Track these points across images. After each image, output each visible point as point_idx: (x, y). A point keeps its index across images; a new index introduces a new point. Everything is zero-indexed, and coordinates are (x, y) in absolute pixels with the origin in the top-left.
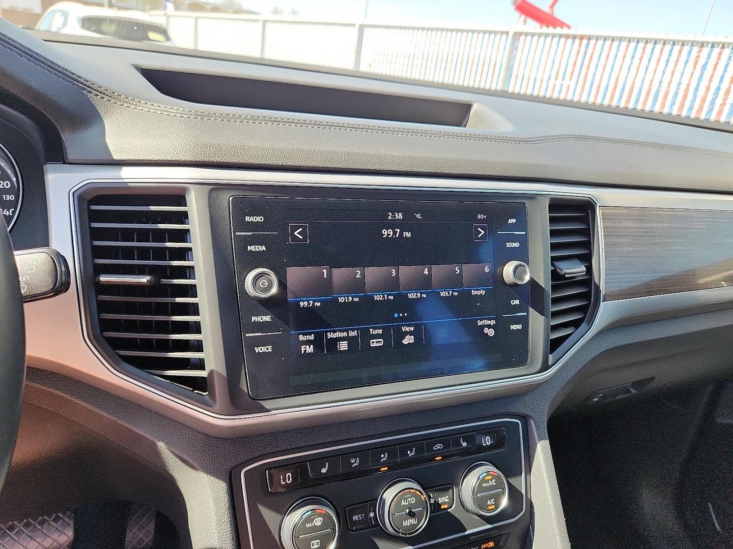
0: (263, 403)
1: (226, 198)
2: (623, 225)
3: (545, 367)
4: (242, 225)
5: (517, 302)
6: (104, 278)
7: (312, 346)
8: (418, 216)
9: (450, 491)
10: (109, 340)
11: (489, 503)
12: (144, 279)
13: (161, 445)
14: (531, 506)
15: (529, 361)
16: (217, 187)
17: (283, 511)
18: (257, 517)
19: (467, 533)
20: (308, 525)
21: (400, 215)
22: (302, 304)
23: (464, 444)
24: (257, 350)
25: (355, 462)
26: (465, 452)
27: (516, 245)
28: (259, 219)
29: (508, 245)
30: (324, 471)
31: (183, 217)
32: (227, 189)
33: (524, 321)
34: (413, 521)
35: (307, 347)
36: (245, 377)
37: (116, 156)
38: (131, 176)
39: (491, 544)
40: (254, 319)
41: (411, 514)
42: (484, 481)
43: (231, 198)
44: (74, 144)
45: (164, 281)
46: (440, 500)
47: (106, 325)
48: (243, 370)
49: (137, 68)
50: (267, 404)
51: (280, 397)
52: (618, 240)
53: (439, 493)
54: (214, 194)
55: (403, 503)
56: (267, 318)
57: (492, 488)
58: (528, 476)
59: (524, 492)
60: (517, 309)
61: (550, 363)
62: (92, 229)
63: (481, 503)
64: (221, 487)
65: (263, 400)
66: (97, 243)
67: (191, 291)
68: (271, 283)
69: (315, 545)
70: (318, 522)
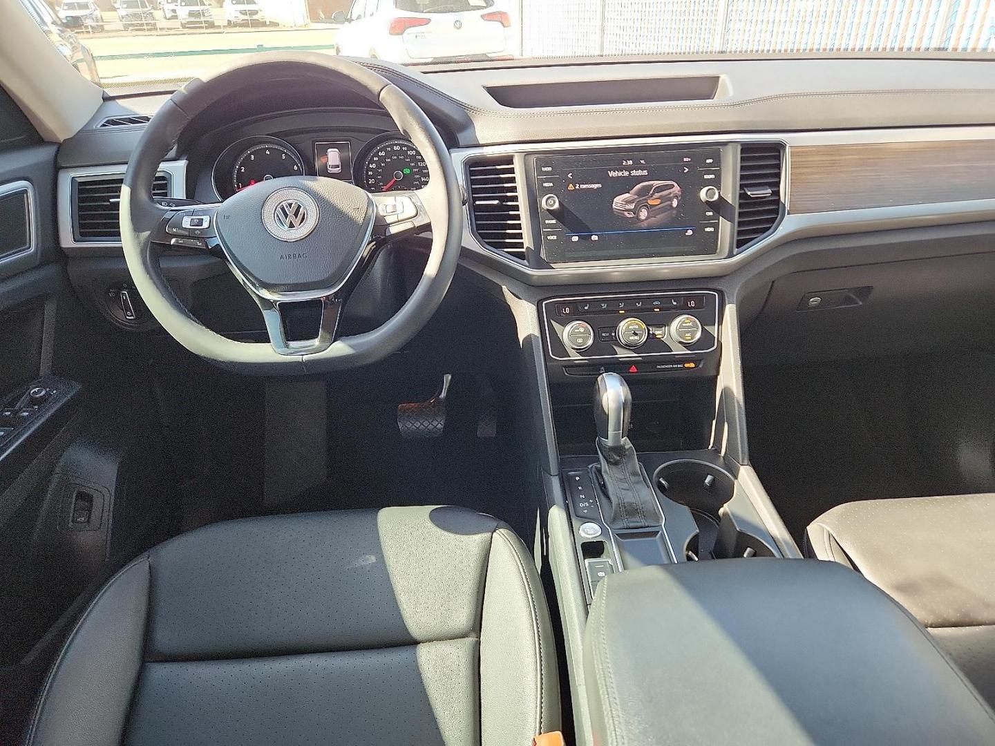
0: (552, 264)
1: (533, 159)
2: (811, 159)
3: (731, 255)
4: (540, 173)
5: (711, 214)
6: (477, 203)
8: (642, 162)
9: (664, 328)
10: (479, 234)
11: (686, 335)
12: (496, 202)
13: (504, 287)
14: (720, 344)
15: (718, 251)
16: (528, 153)
17: (564, 324)
18: (550, 326)
19: (672, 353)
20: (576, 331)
21: (631, 162)
23: (675, 303)
24: (549, 238)
25: (604, 306)
26: (675, 308)
27: (712, 176)
28: (549, 169)
29: (706, 177)
30: (586, 308)
31: (512, 171)
33: (716, 226)
34: (636, 338)
36: (543, 251)
37: (481, 142)
38: (489, 152)
39: (692, 365)
40: (547, 222)
41: (635, 334)
42: (684, 322)
43: (535, 159)
44: (462, 137)
45: (504, 203)
46: (657, 333)
47: (479, 227)
48: (542, 248)
49: (484, 87)
50: (554, 266)
51: (560, 262)
52: (805, 170)
53: (657, 329)
54: (526, 157)
55: (630, 327)
56: (554, 222)
57: (689, 327)
58: (720, 327)
59: (716, 336)
60: (710, 218)
61: (735, 253)
62: (471, 180)
63: (681, 334)
64: (534, 308)
66: (474, 186)
67: (516, 208)
68: (554, 202)
69: (580, 341)
70: (582, 330)
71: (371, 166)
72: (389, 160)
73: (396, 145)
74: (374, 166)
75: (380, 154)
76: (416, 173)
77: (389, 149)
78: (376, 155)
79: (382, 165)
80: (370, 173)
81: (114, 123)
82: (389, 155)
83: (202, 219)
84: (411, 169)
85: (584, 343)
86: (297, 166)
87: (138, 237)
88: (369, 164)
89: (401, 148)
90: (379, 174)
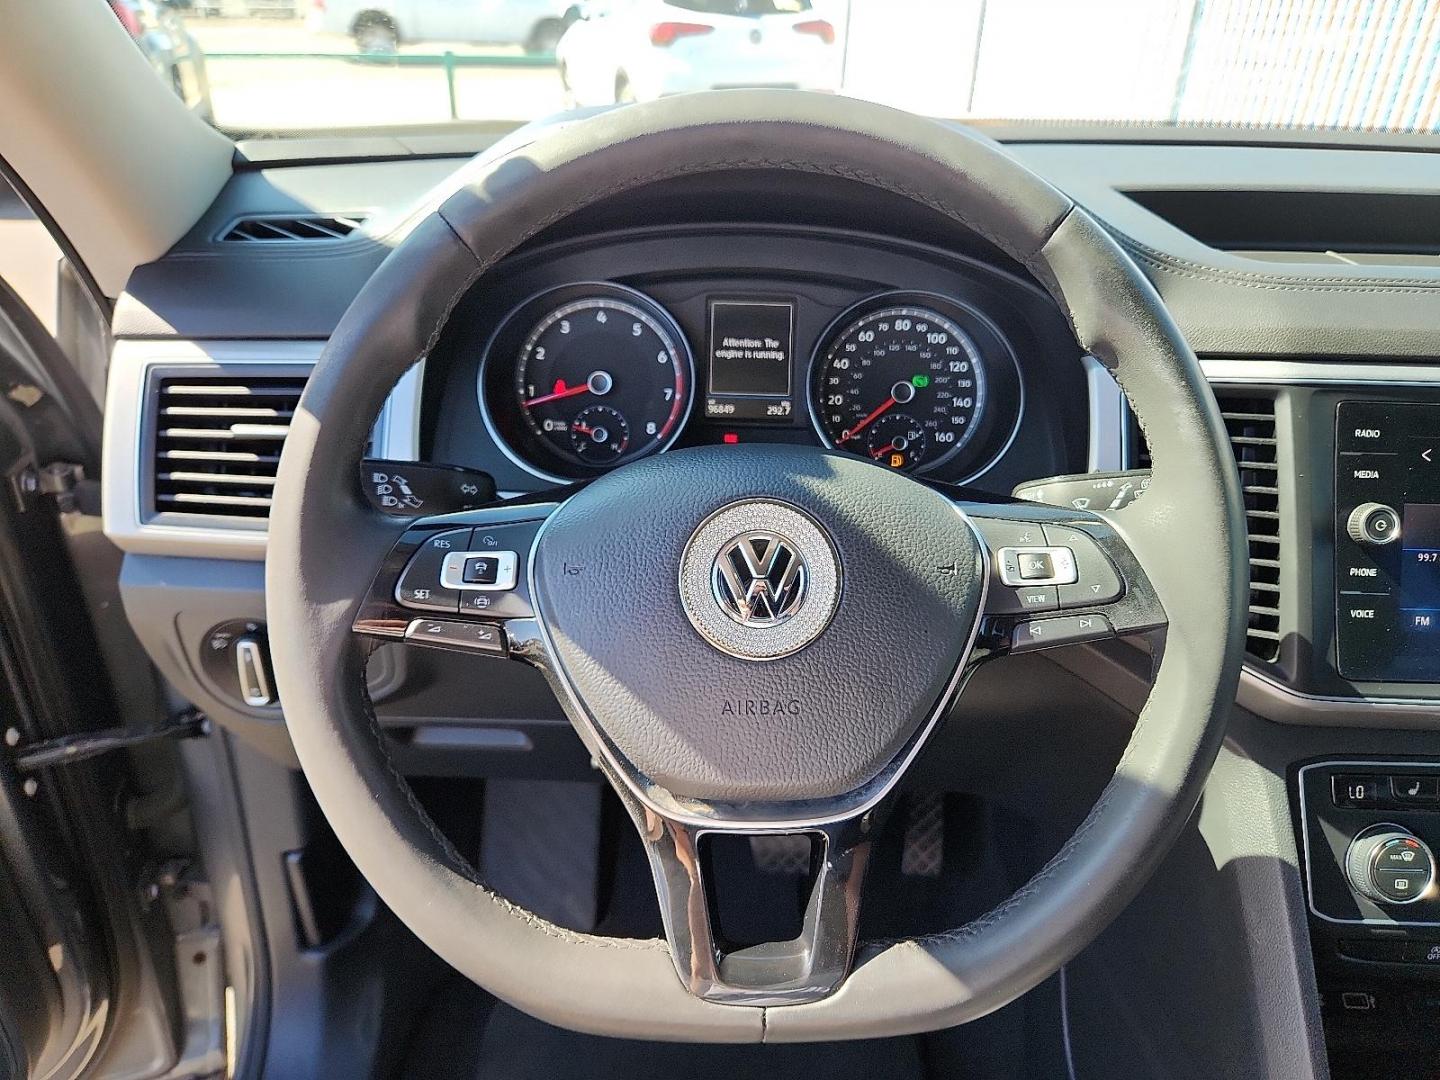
0: (1355, 685)
1: (1332, 405)
4: (1350, 442)
7: (1428, 618)
18: (1318, 837)
20: (1393, 857)
22: (1421, 556)
24: (1354, 614)
28: (1373, 434)
30: (1413, 792)
31: (1267, 428)
32: (1335, 391)
35: (1423, 618)
36: (1334, 652)
40: (1353, 571)
43: (1339, 405)
48: (1333, 639)
50: (1360, 688)
51: (1379, 682)
54: (1317, 400)
56: (1372, 573)
64: (1280, 784)
65: (1356, 681)
68: (1390, 525)
69: (1401, 885)
70: (1408, 857)
71: (837, 364)
72: (882, 353)
73: (903, 318)
74: (842, 364)
75: (862, 337)
76: (943, 387)
77: (884, 327)
78: (853, 338)
79: (865, 362)
80: (834, 381)
81: (260, 230)
82: (882, 339)
83: (496, 561)
84: (933, 374)
85: (1412, 892)
86: (667, 354)
87: (316, 618)
88: (833, 360)
89: (913, 327)
90: (856, 384)
